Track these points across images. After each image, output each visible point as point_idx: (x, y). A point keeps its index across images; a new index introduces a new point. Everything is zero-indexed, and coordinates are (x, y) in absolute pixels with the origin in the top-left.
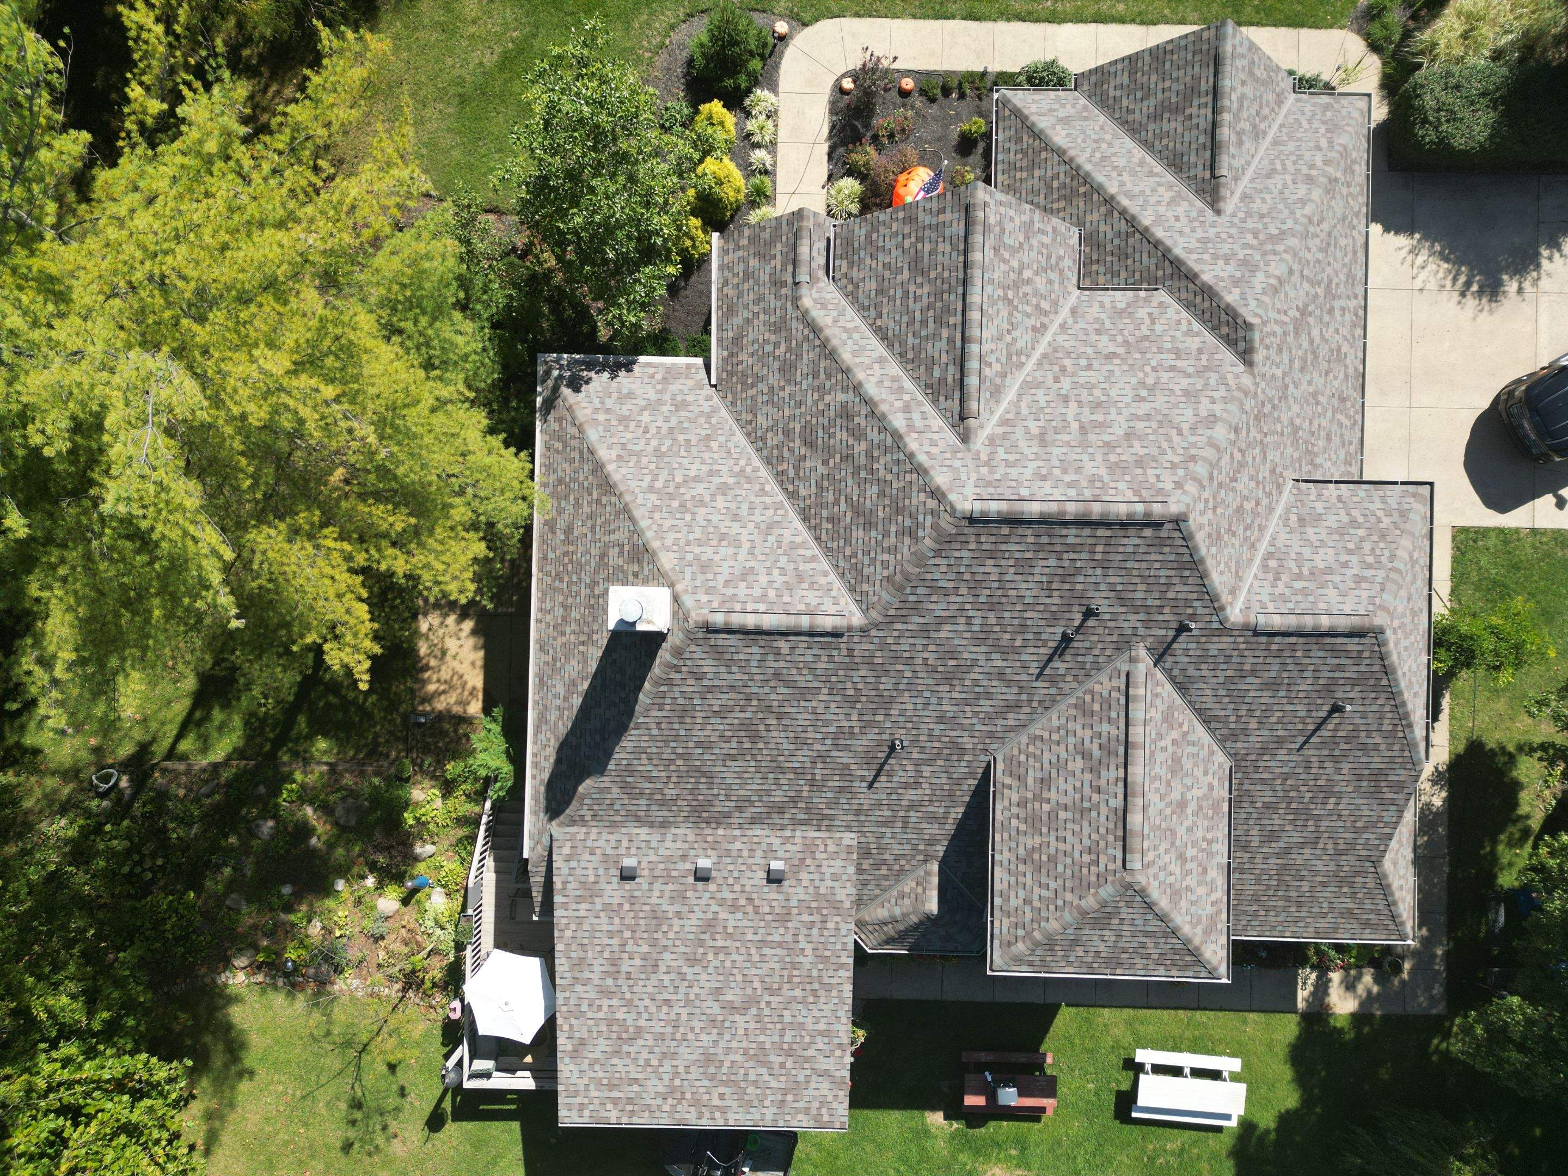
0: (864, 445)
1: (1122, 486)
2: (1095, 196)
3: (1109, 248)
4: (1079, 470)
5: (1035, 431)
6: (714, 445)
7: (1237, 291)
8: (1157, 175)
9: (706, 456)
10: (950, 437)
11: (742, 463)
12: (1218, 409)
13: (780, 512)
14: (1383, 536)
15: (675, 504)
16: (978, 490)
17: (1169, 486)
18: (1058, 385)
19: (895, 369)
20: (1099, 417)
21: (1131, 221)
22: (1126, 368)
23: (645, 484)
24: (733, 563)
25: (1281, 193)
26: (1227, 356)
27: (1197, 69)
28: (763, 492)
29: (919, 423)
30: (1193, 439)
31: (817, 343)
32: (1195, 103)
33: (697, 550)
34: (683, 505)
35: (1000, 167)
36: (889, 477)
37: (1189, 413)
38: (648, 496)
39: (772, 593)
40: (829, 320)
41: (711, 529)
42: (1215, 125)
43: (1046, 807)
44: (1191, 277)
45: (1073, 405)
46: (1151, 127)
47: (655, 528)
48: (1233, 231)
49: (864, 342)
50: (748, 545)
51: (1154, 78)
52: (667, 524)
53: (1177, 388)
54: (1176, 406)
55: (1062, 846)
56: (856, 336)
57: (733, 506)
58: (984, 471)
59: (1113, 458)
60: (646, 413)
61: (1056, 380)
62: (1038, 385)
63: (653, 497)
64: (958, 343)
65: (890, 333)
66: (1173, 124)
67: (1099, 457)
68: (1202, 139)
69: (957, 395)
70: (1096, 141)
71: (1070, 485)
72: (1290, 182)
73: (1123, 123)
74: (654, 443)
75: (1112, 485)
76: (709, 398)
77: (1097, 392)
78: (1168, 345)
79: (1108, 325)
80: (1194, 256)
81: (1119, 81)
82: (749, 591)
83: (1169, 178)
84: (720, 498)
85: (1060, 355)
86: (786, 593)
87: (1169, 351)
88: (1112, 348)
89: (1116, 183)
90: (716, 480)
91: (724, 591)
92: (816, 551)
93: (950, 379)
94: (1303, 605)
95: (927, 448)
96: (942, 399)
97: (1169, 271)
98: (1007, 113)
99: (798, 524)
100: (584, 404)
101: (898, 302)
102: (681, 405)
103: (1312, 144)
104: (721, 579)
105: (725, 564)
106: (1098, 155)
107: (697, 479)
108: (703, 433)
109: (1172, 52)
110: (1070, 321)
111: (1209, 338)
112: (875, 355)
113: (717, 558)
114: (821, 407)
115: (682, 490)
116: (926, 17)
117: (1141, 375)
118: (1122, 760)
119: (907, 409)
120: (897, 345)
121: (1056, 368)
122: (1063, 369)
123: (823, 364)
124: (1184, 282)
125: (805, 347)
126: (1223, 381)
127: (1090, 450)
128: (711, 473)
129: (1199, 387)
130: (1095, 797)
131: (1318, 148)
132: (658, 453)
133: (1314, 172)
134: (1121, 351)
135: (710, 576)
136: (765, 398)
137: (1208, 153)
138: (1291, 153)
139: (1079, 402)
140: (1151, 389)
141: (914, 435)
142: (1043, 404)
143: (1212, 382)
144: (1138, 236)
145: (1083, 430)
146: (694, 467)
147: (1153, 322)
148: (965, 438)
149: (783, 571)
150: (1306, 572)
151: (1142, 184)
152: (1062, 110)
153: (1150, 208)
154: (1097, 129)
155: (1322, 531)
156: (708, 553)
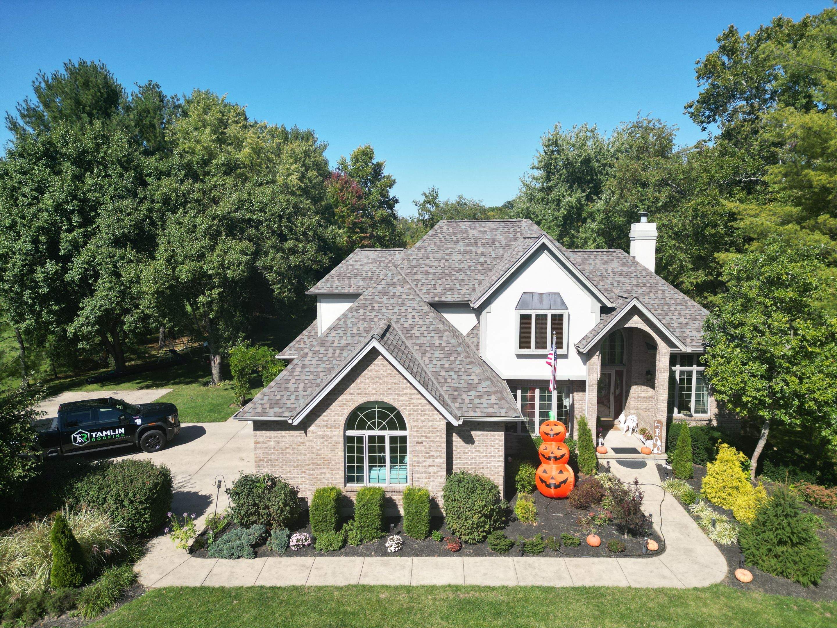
4: (480, 231)
8: (417, 344)
12: (416, 252)
14: (340, 274)
15: (648, 285)
16: (521, 224)
20: (468, 248)
22: (453, 266)
23: (667, 292)
24: (613, 266)
34: (645, 285)
38: (663, 288)
41: (627, 277)
48: (384, 311)
50: (609, 272)
53: (432, 259)
54: (434, 253)
57: (621, 285)
58: (518, 230)
59: (465, 235)
61: (486, 261)
62: (494, 259)
63: (660, 288)
67: (471, 235)
71: (484, 226)
72: (337, 341)
74: (672, 309)
75: (466, 227)
77: (468, 257)
78: (430, 276)
79: (458, 285)
84: (629, 288)
87: (430, 273)
88: (458, 274)
89: (444, 338)
94: (385, 253)
103: (307, 369)
104: (615, 261)
105: (616, 266)
106: (452, 359)
110: (476, 285)
115: (648, 290)
116: (594, 588)
117: (447, 264)
121: (485, 266)
122: (482, 265)
126: (409, 262)
127: (474, 237)
129: (421, 260)
131: (304, 366)
134: (453, 273)
135: (620, 262)
138: (324, 362)
139: (476, 253)
140: (443, 258)
145: (476, 244)
150: (378, 263)
151: (429, 338)
152: (473, 397)
153: (427, 322)
154: (449, 380)
155: (364, 275)
156: (625, 269)
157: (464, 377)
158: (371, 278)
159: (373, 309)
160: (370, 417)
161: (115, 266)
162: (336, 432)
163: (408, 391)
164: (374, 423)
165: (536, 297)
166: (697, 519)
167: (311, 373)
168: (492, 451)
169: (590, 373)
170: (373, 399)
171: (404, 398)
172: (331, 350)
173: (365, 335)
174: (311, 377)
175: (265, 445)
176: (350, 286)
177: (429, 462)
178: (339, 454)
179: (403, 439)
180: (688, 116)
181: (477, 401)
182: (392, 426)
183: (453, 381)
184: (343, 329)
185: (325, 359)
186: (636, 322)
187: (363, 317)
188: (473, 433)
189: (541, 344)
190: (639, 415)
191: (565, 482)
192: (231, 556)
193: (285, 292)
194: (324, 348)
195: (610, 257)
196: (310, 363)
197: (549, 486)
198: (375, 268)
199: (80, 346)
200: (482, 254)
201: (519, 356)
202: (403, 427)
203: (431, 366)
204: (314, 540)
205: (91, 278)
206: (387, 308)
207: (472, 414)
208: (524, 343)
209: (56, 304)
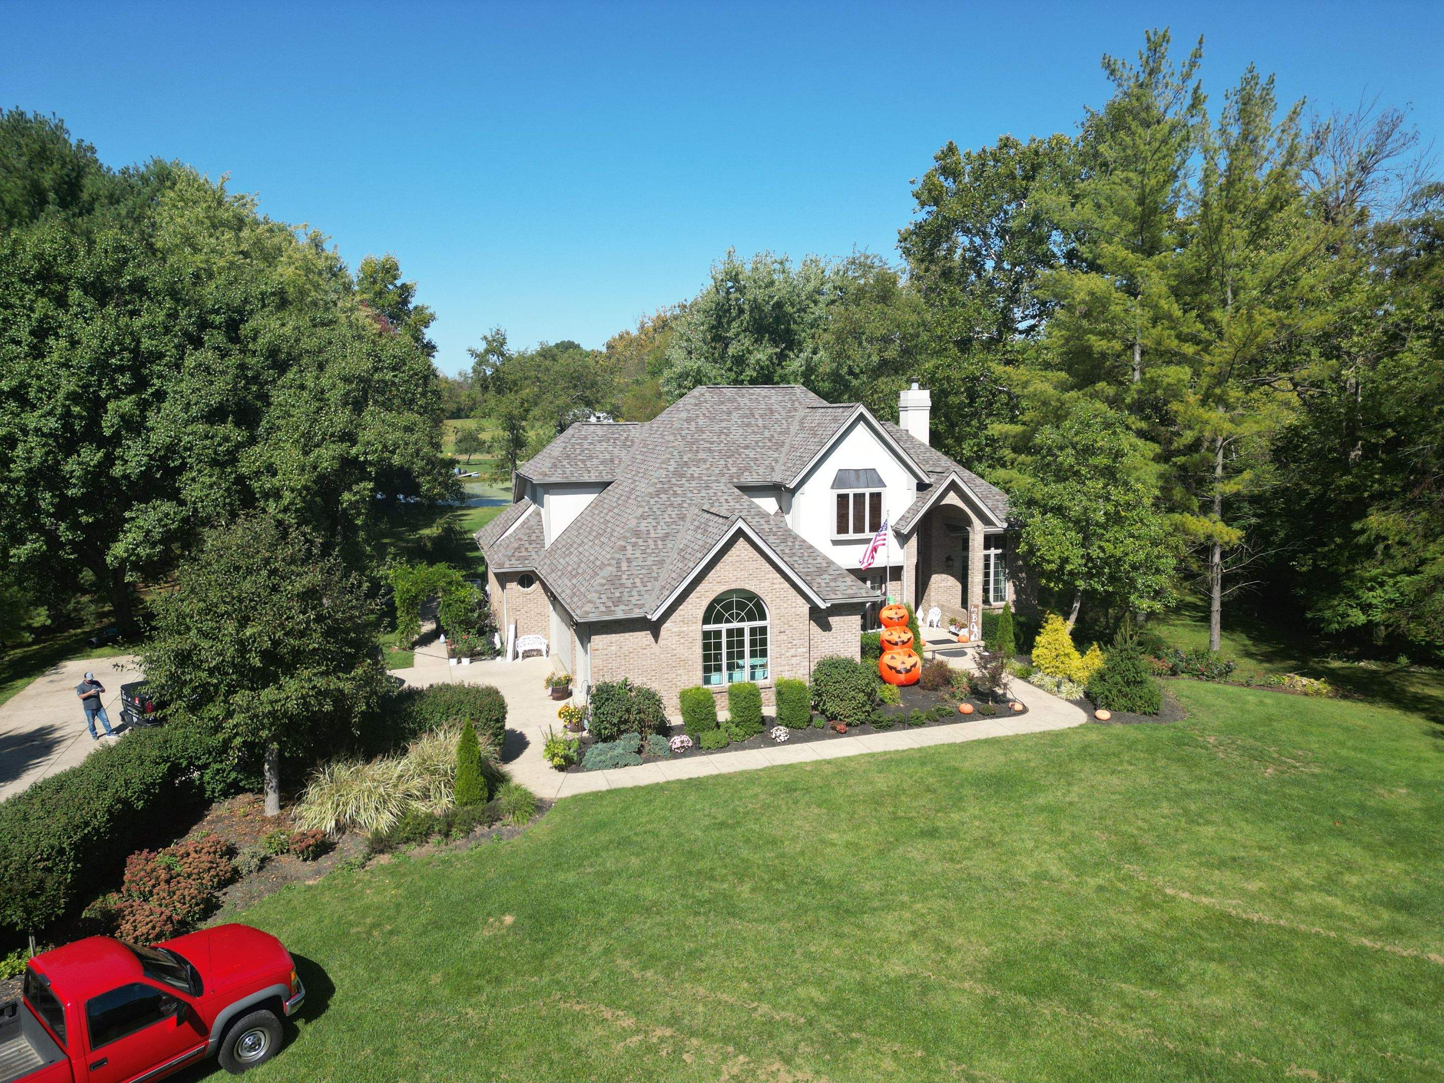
1: (729, 394)
4: (750, 400)
5: (776, 414)
12: (686, 425)
15: (931, 462)
17: (707, 394)
18: (771, 433)
20: (745, 420)
22: (737, 442)
34: (927, 462)
38: (947, 465)
45: (761, 425)
47: (933, 453)
48: (690, 495)
52: (929, 454)
54: (707, 426)
59: (736, 404)
61: (772, 436)
62: (780, 433)
63: (943, 465)
67: (742, 404)
71: (753, 394)
72: (652, 531)
75: (734, 394)
77: (750, 431)
78: (715, 454)
79: (752, 463)
85: (774, 447)
87: (715, 451)
88: (747, 452)
103: (635, 564)
110: (774, 464)
117: (729, 439)
121: (774, 441)
122: (770, 440)
126: (684, 438)
127: (747, 407)
131: (629, 561)
133: (634, 540)
134: (741, 450)
138: (650, 554)
139: (757, 426)
140: (722, 432)
142: (776, 425)
145: (753, 415)
147: (726, 466)
150: (612, 441)
152: (827, 581)
155: (601, 457)
157: (810, 561)
158: (612, 461)
159: (675, 494)
160: (728, 607)
161: (215, 452)
162: (694, 627)
163: (770, 576)
164: (731, 615)
165: (853, 474)
166: (1040, 686)
167: (642, 567)
168: (849, 637)
169: (908, 558)
170: (733, 587)
171: (767, 584)
172: (650, 542)
173: (681, 523)
174: (643, 571)
175: (605, 652)
176: (589, 472)
177: (792, 652)
178: (698, 651)
179: (763, 630)
180: (900, 251)
181: (833, 584)
182: (751, 618)
184: (652, 517)
185: (649, 551)
186: (952, 499)
187: (669, 503)
188: (831, 619)
189: (859, 529)
190: (942, 607)
191: (914, 665)
192: (616, 766)
196: (634, 556)
197: (899, 672)
198: (610, 448)
199: (128, 579)
200: (765, 427)
201: (836, 543)
202: (763, 617)
204: (697, 741)
205: (158, 471)
206: (691, 491)
207: (834, 596)
208: (842, 527)
209: (86, 514)
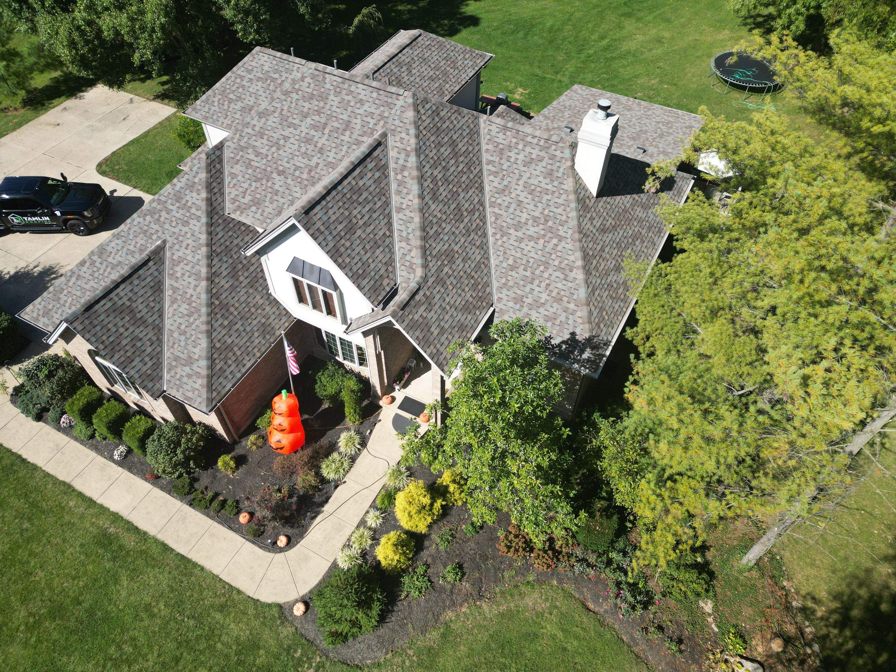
0: (436, 173)
1: (328, 86)
2: (214, 291)
3: (231, 261)
4: (342, 101)
5: (348, 133)
6: (511, 262)
7: (196, 180)
8: (172, 287)
9: (518, 255)
10: (391, 141)
11: (500, 242)
13: (493, 199)
14: (224, 90)
15: (550, 224)
16: (396, 102)
17: (308, 80)
18: (319, 161)
19: (395, 200)
20: (312, 132)
21: (210, 257)
22: (279, 162)
23: (563, 244)
24: (534, 172)
25: (123, 247)
26: (227, 154)
27: (102, 317)
28: (497, 217)
29: (403, 156)
30: (279, 105)
31: (427, 246)
32: (120, 303)
33: (549, 187)
34: (546, 221)
35: (244, 370)
36: (433, 146)
37: (269, 123)
38: (564, 235)
39: (520, 146)
40: (413, 254)
41: (536, 199)
42: (124, 280)
43: (437, 73)
44: (210, 202)
45: (319, 145)
46: (150, 320)
47: (568, 209)
48: (167, 226)
49: (403, 228)
50: (521, 182)
51: (124, 342)
52: (560, 211)
53: (265, 141)
54: (273, 128)
55: (440, 59)
56: (404, 234)
57: (518, 212)
58: (386, 114)
59: (322, 104)
60: (542, 301)
61: (317, 165)
63: (561, 233)
64: (358, 171)
65: (386, 221)
66: (141, 307)
67: (328, 106)
68: (136, 282)
69: (375, 154)
70: (184, 333)
73: (160, 341)
74: (546, 275)
75: (332, 88)
76: (500, 299)
77: (303, 150)
78: (250, 171)
80: (199, 213)
81: (141, 364)
82: (532, 151)
83: (168, 282)
84: (523, 220)
85: (306, 182)
86: (512, 145)
87: (252, 167)
88: (277, 179)
89: (198, 289)
90: (520, 234)
91: (546, 155)
92: (485, 167)
93: (373, 164)
94: (282, 65)
95: (407, 137)
96: (383, 162)
97: (216, 217)
98: (215, 394)
99: (487, 188)
100: (580, 321)
101: (372, 227)
102: (519, 300)
103: (79, 283)
104: (544, 164)
105: (538, 173)
106: (191, 320)
107: (531, 238)
108: (513, 273)
109: (103, 342)
110: (286, 206)
111: (227, 170)
112: (401, 215)
113: (541, 179)
114: (444, 217)
115: (542, 232)
116: (195, 565)
117: (275, 155)
118: (397, 58)
119: (404, 168)
120: (387, 212)
121: (313, 174)
122: (310, 171)
123: (431, 232)
124: (215, 204)
125: (434, 253)
126: (240, 138)
127: (329, 112)
128: (521, 240)
129: (254, 138)
130: (416, 59)
131: (78, 277)
132: (546, 265)
134: (275, 175)
135: (549, 167)
136: (469, 262)
137: (141, 272)
139: (316, 146)
140: (276, 143)
141: (409, 149)
142: (334, 150)
143: (246, 139)
144: (214, 248)
145: (324, 127)
146: (529, 248)
147: (246, 192)
148: (384, 135)
149: (508, 159)
151: (185, 283)
152: (184, 374)
153: (195, 261)
154: (176, 345)
155: (246, 102)
156: (545, 183)
157: (190, 347)
158: (251, 110)
162: (86, 356)
165: (307, 266)
167: (81, 288)
169: (368, 347)
172: (105, 264)
174: (78, 293)
178: (96, 368)
181: (185, 379)
183: (179, 348)
184: (124, 239)
185: (96, 274)
187: (145, 228)
191: (281, 448)
193: (250, 33)
194: (100, 260)
195: (543, 154)
196: (84, 275)
198: (260, 93)
200: (321, 151)
203: (171, 321)
206: (171, 223)
208: (302, 299)
